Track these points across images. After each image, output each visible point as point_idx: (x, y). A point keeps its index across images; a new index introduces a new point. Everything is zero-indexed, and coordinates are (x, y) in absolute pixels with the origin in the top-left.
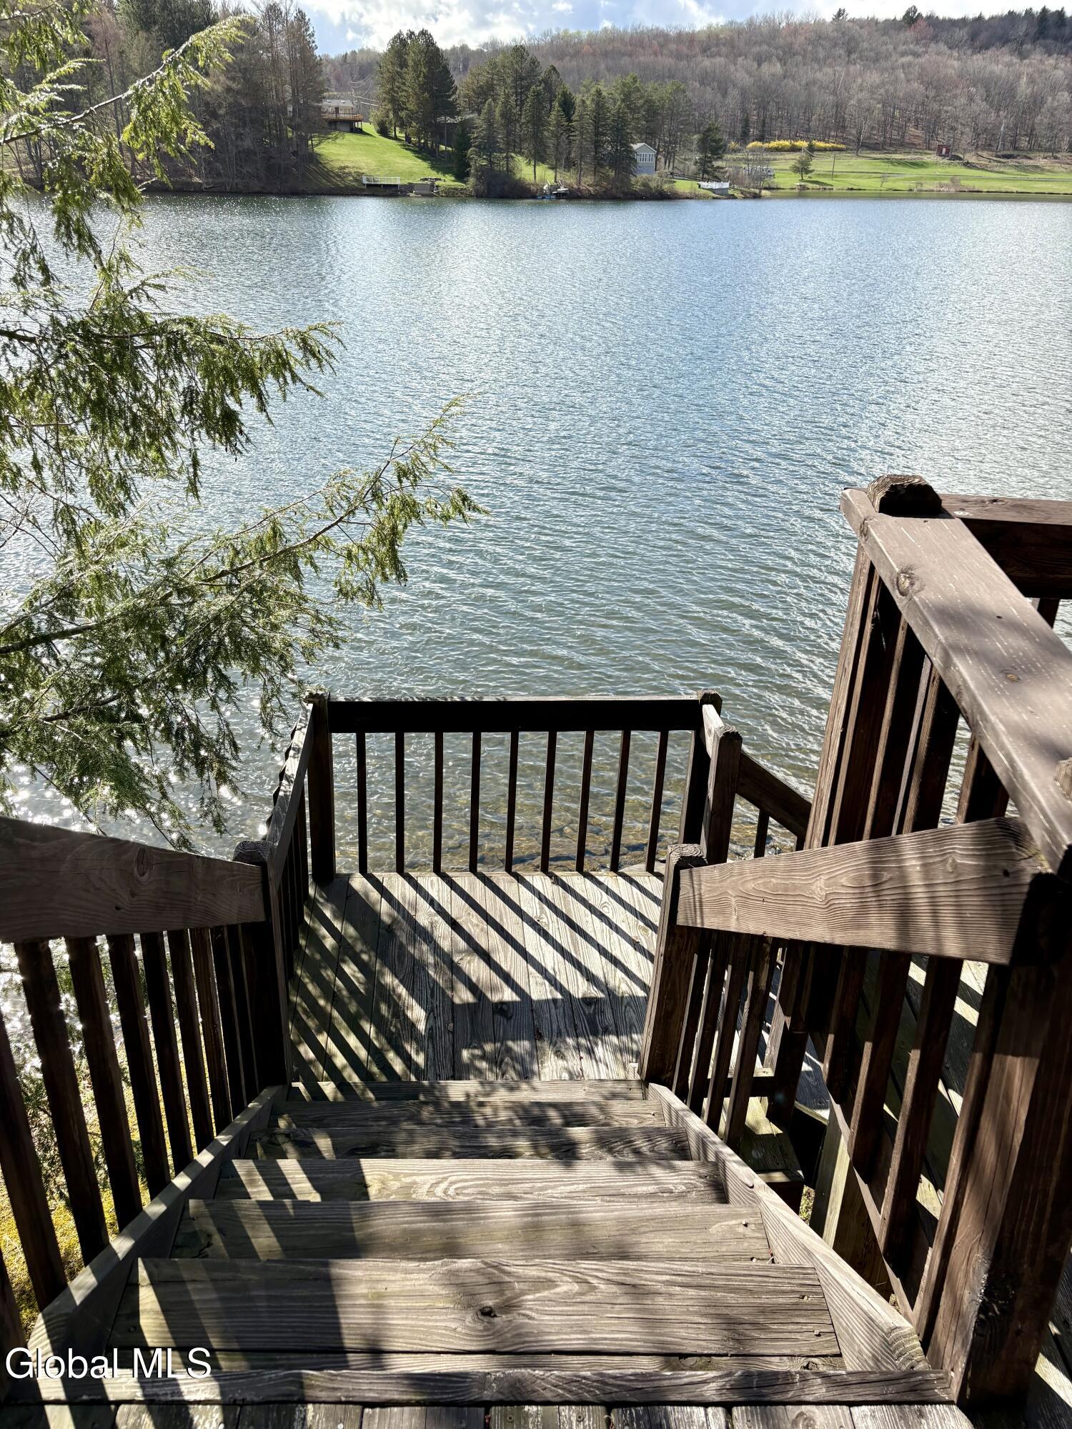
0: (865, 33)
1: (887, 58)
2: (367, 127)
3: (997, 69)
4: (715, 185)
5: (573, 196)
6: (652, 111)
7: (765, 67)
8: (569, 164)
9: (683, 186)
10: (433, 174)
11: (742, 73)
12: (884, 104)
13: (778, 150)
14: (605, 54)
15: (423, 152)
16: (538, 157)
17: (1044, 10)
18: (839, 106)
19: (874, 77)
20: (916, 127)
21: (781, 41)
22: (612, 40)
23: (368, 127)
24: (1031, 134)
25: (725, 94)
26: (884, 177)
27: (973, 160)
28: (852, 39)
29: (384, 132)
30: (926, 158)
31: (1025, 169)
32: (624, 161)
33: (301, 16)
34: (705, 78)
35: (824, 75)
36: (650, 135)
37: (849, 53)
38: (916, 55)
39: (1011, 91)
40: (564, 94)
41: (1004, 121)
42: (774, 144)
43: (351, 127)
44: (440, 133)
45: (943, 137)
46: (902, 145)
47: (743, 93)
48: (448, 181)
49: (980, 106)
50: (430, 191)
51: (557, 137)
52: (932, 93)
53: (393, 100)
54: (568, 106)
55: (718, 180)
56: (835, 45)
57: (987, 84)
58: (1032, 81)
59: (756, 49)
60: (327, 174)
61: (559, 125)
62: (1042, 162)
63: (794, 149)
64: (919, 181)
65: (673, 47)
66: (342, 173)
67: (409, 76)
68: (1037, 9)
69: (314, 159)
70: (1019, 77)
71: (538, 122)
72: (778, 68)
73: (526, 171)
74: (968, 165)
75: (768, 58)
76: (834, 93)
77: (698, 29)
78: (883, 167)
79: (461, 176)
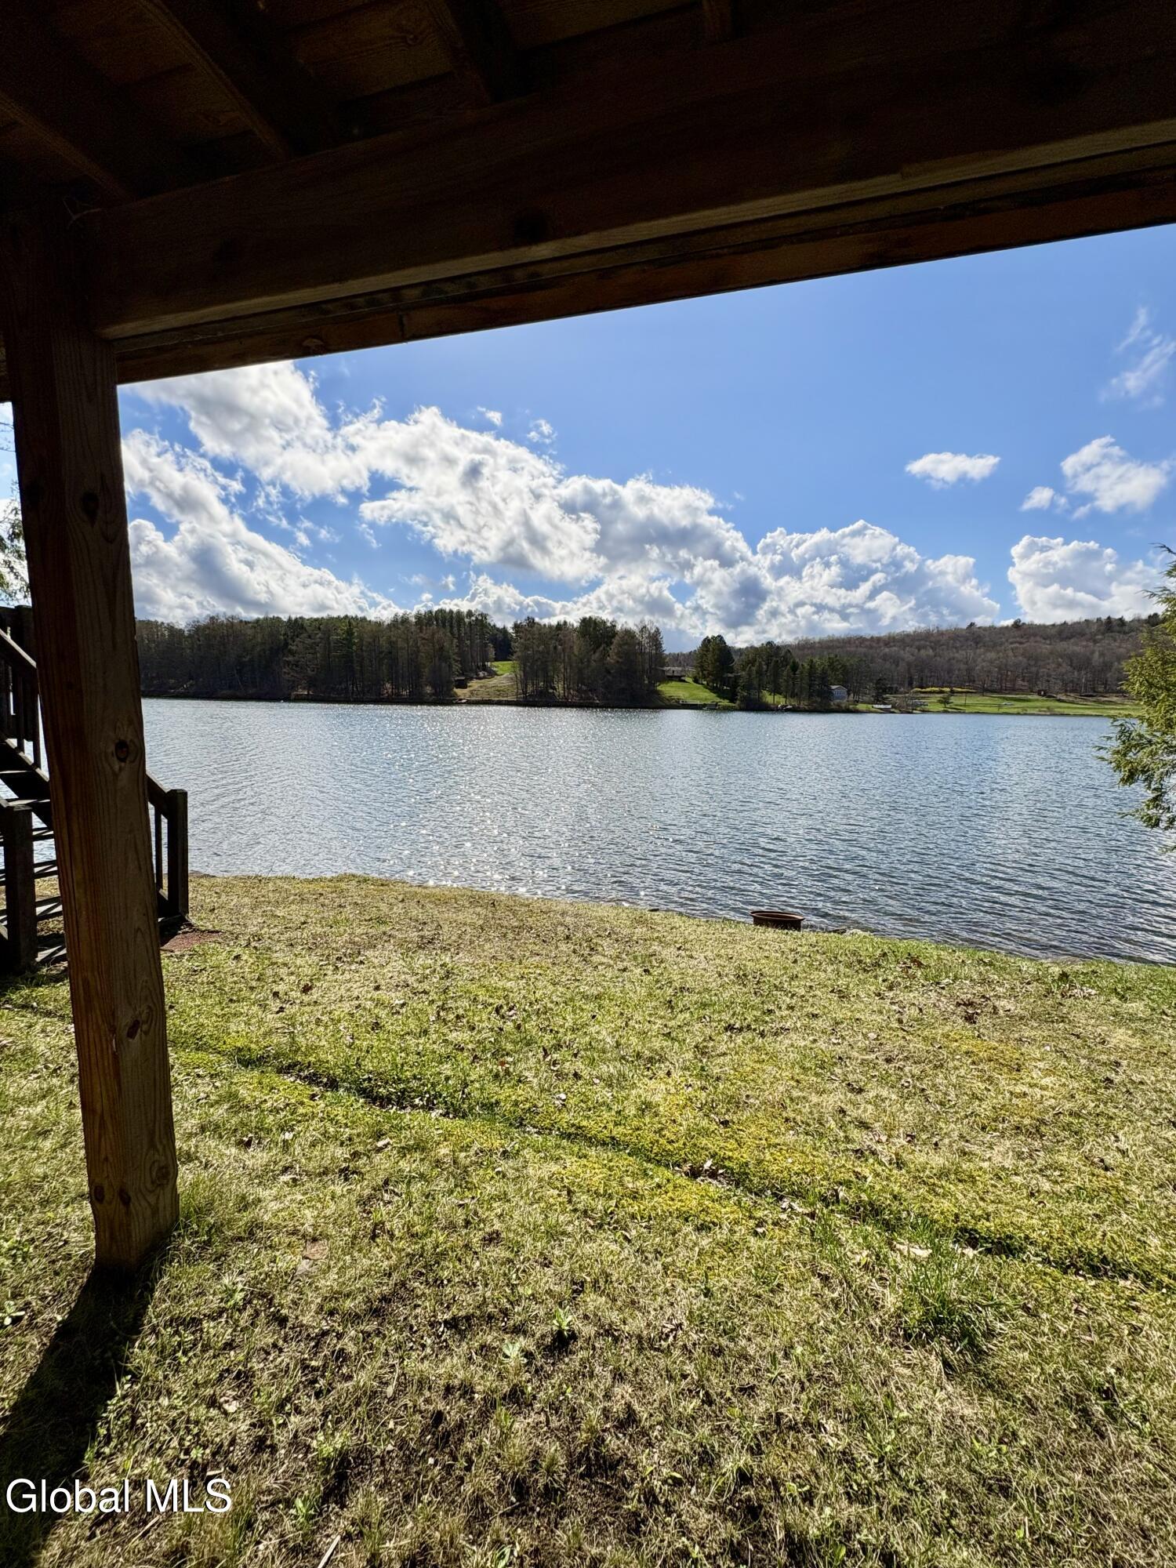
0: (987, 633)
1: (1001, 645)
2: (687, 679)
3: (1077, 649)
4: (882, 706)
5: (795, 710)
6: (846, 671)
7: (923, 652)
8: (793, 695)
9: (861, 707)
10: (718, 700)
11: (907, 655)
12: (1000, 668)
13: (930, 692)
14: (828, 647)
15: (713, 690)
16: (776, 691)
17: (1109, 618)
18: (969, 670)
19: (992, 655)
20: (1023, 680)
21: (932, 639)
22: (832, 641)
23: (690, 680)
24: (1105, 684)
25: (897, 665)
26: (1000, 706)
27: (1064, 698)
28: (979, 636)
29: (696, 681)
30: (1030, 697)
31: (1104, 703)
32: (827, 695)
33: (658, 631)
34: (885, 658)
35: (960, 655)
36: (844, 683)
37: (977, 643)
38: (1021, 643)
39: (1088, 660)
40: (794, 663)
41: (1084, 677)
42: (928, 689)
43: (680, 679)
44: (724, 682)
45: (1041, 686)
46: (1013, 690)
47: (909, 664)
48: (726, 703)
49: (1065, 668)
50: (713, 708)
51: (787, 681)
52: (1032, 663)
53: (702, 667)
54: (795, 668)
55: (885, 704)
56: (967, 640)
57: (1070, 658)
58: (1102, 654)
59: (917, 643)
60: (662, 699)
61: (788, 676)
62: (1114, 699)
63: (941, 692)
64: (1023, 708)
65: (868, 643)
66: (670, 698)
67: (710, 655)
68: (1104, 617)
69: (658, 693)
70: (1093, 652)
71: (776, 675)
72: (931, 652)
73: (769, 698)
74: (1060, 701)
75: (925, 647)
76: (967, 663)
77: (882, 635)
78: (999, 701)
79: (732, 700)
